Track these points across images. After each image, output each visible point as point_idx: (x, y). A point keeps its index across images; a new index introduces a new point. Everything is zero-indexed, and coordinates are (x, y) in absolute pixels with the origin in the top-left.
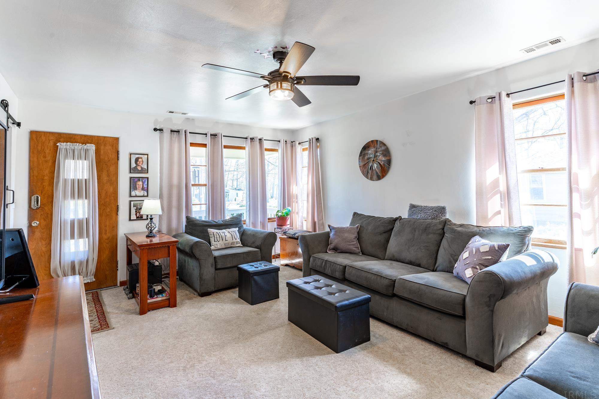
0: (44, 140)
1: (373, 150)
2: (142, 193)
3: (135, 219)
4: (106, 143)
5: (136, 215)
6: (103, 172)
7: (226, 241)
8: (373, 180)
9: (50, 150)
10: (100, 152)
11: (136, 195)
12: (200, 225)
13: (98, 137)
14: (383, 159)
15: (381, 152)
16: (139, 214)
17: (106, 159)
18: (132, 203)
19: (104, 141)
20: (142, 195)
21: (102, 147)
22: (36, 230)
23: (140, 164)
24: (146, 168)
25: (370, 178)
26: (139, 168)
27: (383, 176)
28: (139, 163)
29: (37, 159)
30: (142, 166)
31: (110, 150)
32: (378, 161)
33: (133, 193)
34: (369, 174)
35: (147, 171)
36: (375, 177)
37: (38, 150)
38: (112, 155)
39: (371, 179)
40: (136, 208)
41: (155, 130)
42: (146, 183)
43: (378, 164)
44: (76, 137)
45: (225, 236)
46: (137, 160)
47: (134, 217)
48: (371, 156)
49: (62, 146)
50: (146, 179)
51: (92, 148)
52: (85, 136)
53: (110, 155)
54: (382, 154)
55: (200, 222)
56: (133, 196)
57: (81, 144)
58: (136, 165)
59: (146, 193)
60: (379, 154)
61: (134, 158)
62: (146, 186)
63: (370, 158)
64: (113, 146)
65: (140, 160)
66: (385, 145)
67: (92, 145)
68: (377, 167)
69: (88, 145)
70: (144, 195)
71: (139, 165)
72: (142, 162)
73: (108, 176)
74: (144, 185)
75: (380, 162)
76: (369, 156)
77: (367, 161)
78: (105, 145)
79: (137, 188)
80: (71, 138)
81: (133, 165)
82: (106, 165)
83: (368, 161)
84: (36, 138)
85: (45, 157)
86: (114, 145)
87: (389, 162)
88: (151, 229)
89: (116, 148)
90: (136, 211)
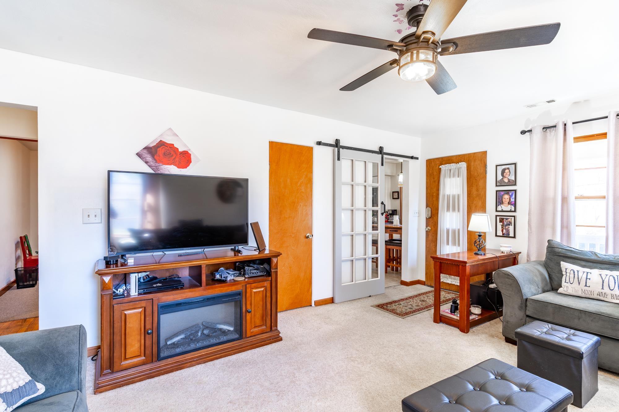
0: (433, 165)
2: (509, 208)
3: (502, 235)
4: (475, 159)
5: (502, 231)
6: (473, 186)
7: (586, 286)
9: (437, 173)
10: (471, 168)
11: (502, 210)
12: (561, 254)
13: (469, 154)
16: (505, 230)
17: (476, 174)
18: (498, 218)
19: (474, 157)
20: (509, 210)
21: (472, 164)
22: (429, 233)
23: (507, 176)
24: (514, 180)
26: (506, 180)
28: (506, 174)
29: (430, 180)
30: (509, 178)
31: (479, 164)
33: (499, 208)
35: (514, 183)
37: (430, 174)
38: (480, 170)
40: (502, 223)
41: (523, 132)
42: (514, 196)
44: (453, 158)
45: (587, 279)
46: (503, 171)
47: (500, 233)
49: (443, 167)
50: (513, 192)
51: (463, 165)
52: (459, 156)
53: (479, 170)
55: (564, 251)
56: (499, 210)
57: (455, 164)
58: (502, 177)
59: (514, 208)
61: (500, 169)
62: (514, 200)
64: (481, 160)
65: (507, 171)
67: (464, 163)
69: (460, 163)
70: (511, 210)
71: (505, 177)
72: (509, 173)
73: (477, 190)
74: (511, 198)
78: (475, 161)
79: (503, 202)
80: (449, 160)
81: (500, 177)
82: (476, 180)
84: (429, 164)
85: (434, 178)
86: (483, 159)
88: (480, 247)
89: (484, 163)
90: (502, 227)
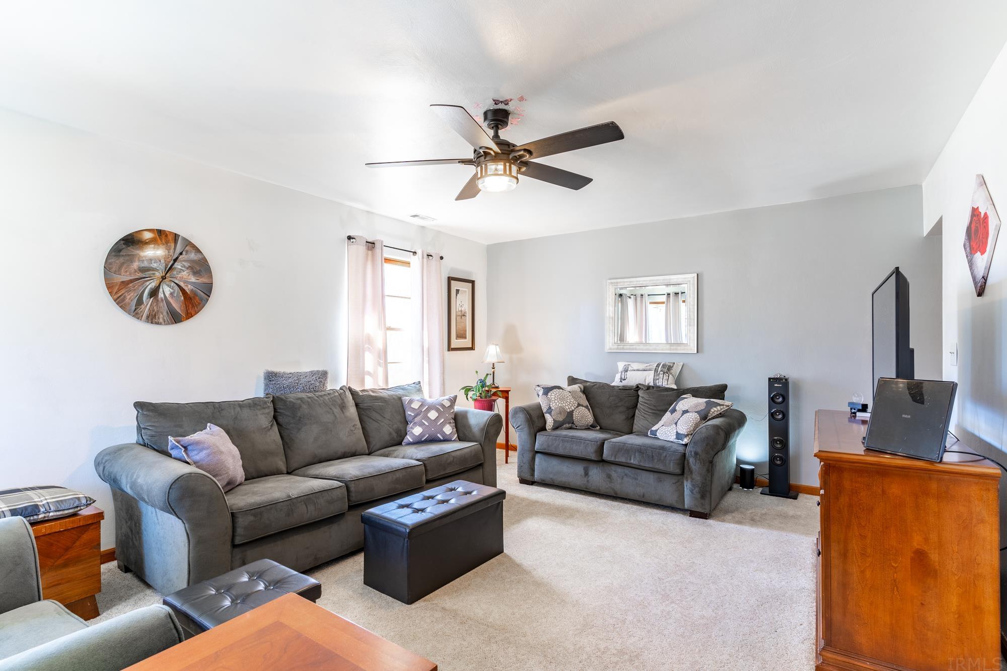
1: (160, 251)
8: (158, 323)
14: (193, 279)
15: (187, 264)
25: (148, 317)
27: (189, 316)
32: (177, 282)
34: (143, 306)
36: (163, 315)
39: (152, 319)
43: (176, 288)
48: (153, 266)
54: (191, 268)
60: (180, 267)
63: (148, 270)
66: (198, 251)
68: (171, 294)
75: (182, 284)
76: (145, 264)
77: (140, 275)
83: (144, 276)
87: (208, 289)
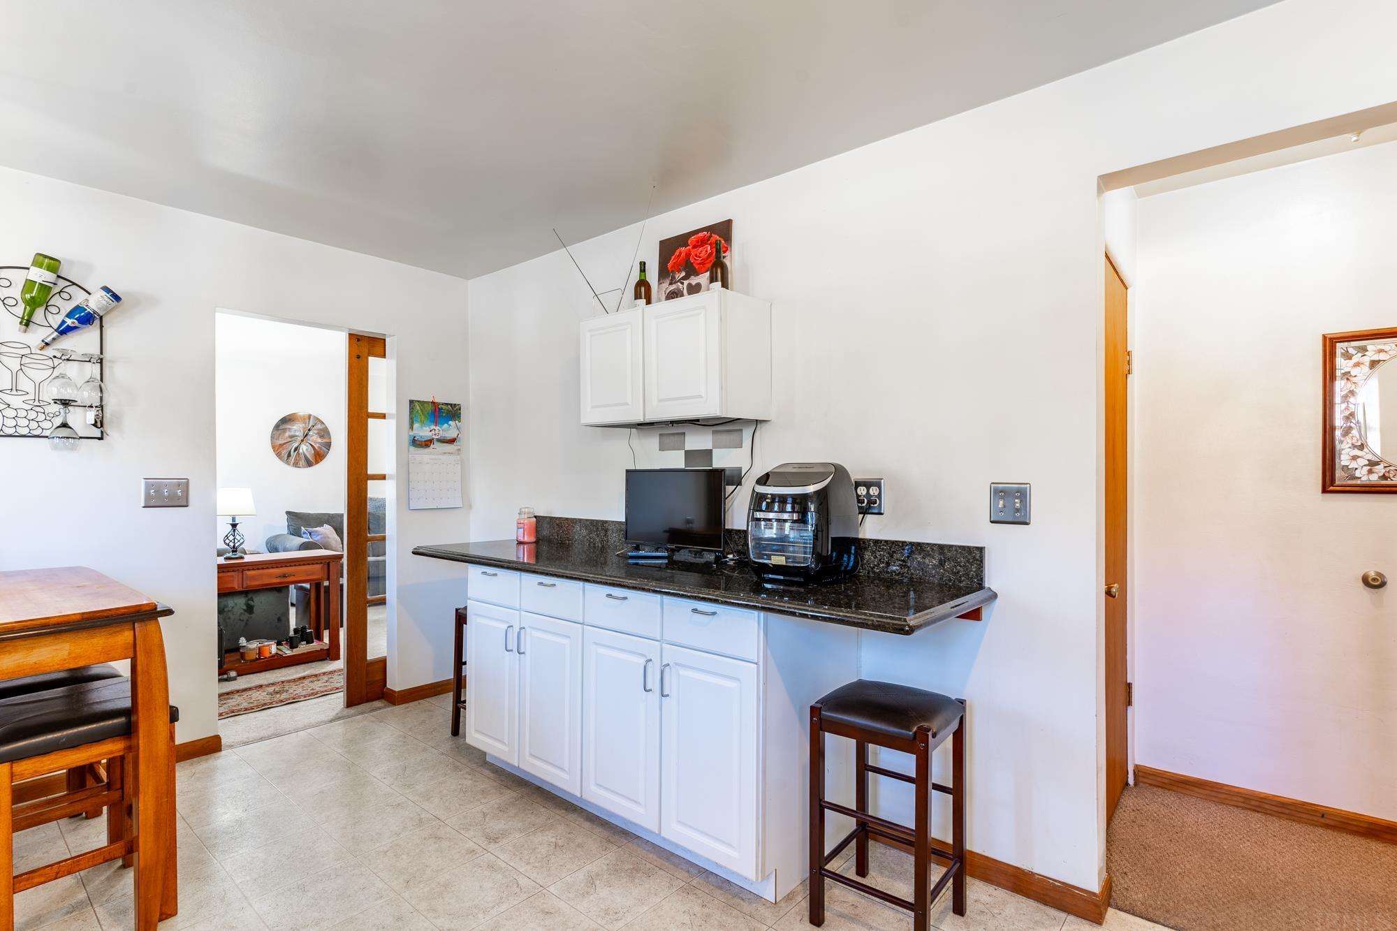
1: (301, 426)
8: (299, 467)
14: (320, 440)
15: (316, 432)
25: (294, 464)
27: (318, 462)
32: (310, 442)
34: (291, 457)
36: (302, 462)
39: (296, 465)
43: (310, 446)
48: (297, 434)
54: (318, 433)
60: (312, 434)
63: (294, 437)
66: (322, 423)
68: (307, 450)
75: (313, 444)
76: (292, 433)
77: (290, 439)
83: (292, 440)
87: (329, 446)
88: (234, 546)
